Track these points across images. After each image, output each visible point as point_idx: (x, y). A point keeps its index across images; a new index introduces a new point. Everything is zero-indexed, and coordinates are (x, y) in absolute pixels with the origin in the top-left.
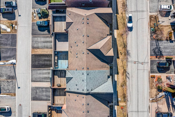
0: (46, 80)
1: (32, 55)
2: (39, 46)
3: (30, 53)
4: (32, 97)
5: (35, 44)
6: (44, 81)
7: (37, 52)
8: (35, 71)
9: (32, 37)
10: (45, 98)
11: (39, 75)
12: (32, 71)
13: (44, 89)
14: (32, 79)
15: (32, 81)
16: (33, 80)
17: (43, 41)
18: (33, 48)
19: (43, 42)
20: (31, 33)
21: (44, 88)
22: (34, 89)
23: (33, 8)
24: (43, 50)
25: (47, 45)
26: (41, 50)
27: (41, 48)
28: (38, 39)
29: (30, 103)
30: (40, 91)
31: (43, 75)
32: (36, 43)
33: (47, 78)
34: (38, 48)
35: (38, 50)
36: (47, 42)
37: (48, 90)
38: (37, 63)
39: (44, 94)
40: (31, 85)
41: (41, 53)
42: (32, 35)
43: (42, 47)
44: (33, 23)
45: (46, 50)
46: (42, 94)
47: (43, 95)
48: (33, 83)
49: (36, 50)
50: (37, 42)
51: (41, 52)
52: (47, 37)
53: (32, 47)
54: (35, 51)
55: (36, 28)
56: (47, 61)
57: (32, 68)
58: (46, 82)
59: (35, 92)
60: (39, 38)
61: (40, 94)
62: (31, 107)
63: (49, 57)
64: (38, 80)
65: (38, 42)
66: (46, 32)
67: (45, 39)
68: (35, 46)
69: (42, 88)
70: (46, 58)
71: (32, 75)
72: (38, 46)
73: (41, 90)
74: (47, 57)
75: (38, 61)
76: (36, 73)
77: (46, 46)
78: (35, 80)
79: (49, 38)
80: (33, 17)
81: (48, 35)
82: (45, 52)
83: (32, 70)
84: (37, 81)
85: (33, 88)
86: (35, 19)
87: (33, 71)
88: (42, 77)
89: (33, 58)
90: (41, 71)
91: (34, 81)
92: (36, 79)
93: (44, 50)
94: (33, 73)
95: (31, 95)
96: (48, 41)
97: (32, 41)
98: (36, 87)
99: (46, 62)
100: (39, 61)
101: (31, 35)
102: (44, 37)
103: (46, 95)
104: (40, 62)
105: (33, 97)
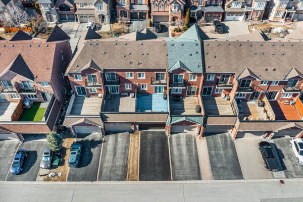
0: (194, 150)
1: (141, 179)
2: (122, 164)
3: (137, 184)
4: (235, 177)
5: (117, 172)
6: (197, 153)
7: (135, 168)
8: (176, 171)
9: (100, 180)
10: (230, 150)
11: (185, 163)
12: (177, 180)
13: (213, 152)
14: (194, 179)
15: (200, 178)
16: (196, 176)
17: (112, 156)
18: (126, 177)
19: (115, 155)
20: (90, 183)
21: (210, 153)
22: (217, 173)
23: (35, 180)
24: (132, 157)
25: (122, 148)
26: (131, 161)
27: (127, 159)
28: (106, 167)
29: (250, 181)
30: (218, 161)
31: (184, 155)
32: (115, 170)
33: (188, 148)
34: (126, 166)
35: (131, 166)
36: (115, 149)
37: (213, 146)
38: (158, 169)
39: (222, 152)
40: (209, 181)
41: (137, 161)
42: (96, 180)
43: (125, 158)
44: (69, 180)
45: (131, 150)
46: (223, 156)
47: (225, 155)
48: (203, 176)
49: (131, 171)
50: (114, 168)
51: (135, 161)
52: (105, 148)
53: (123, 180)
54: (133, 173)
55: (81, 171)
56: (155, 147)
57: (170, 180)
58: (196, 148)
59: (221, 170)
60: (105, 165)
61: (224, 160)
62: (259, 180)
63: (146, 143)
64: (195, 164)
65: (112, 167)
66: (94, 151)
67: (108, 153)
68: (120, 173)
69: (211, 157)
70: (149, 149)
71: (186, 179)
72: (121, 167)
73: (215, 159)
74: (146, 147)
75: (154, 165)
76: (180, 171)
77: (124, 151)
78: (197, 172)
79: (107, 144)
80: (56, 178)
81: (101, 146)
82: (136, 152)
83: (175, 180)
84: (199, 168)
85: (213, 175)
86: (60, 174)
87: (177, 176)
88: (187, 157)
89: (146, 177)
90: (175, 160)
91: (199, 173)
92: (195, 170)
93: (132, 153)
94: (182, 176)
95: (232, 179)
96: (113, 147)
97: (110, 179)
98: (212, 170)
99: (157, 150)
100: (155, 163)
101: (94, 183)
102: (104, 155)
103: (224, 150)
104: (156, 161)
105: (235, 174)
